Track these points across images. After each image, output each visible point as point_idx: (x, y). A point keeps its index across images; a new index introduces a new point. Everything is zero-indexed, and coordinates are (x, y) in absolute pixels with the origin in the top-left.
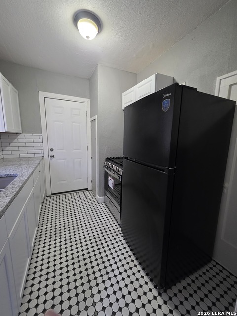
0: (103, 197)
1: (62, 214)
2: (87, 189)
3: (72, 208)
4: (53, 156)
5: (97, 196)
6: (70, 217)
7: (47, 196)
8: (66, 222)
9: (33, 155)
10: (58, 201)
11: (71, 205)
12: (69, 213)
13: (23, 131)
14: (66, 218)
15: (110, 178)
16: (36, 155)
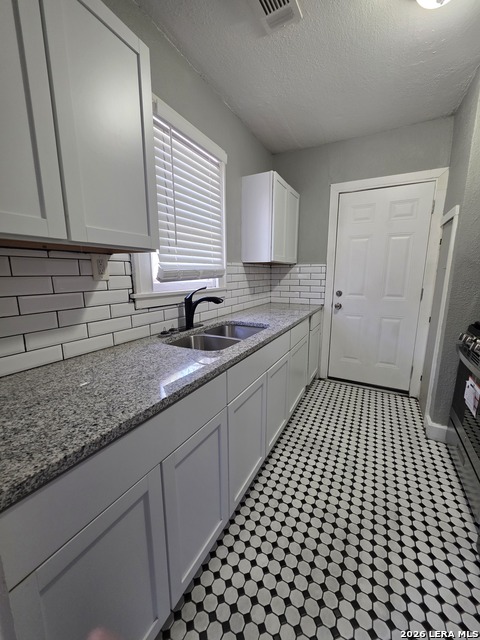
0: (445, 428)
1: (333, 421)
2: (407, 392)
3: (357, 419)
4: (339, 307)
5: (428, 417)
6: (347, 433)
7: (320, 379)
8: (337, 438)
9: (307, 301)
10: (335, 393)
11: (358, 412)
12: (348, 425)
13: (300, 260)
14: (339, 430)
15: (470, 382)
16: (313, 302)
